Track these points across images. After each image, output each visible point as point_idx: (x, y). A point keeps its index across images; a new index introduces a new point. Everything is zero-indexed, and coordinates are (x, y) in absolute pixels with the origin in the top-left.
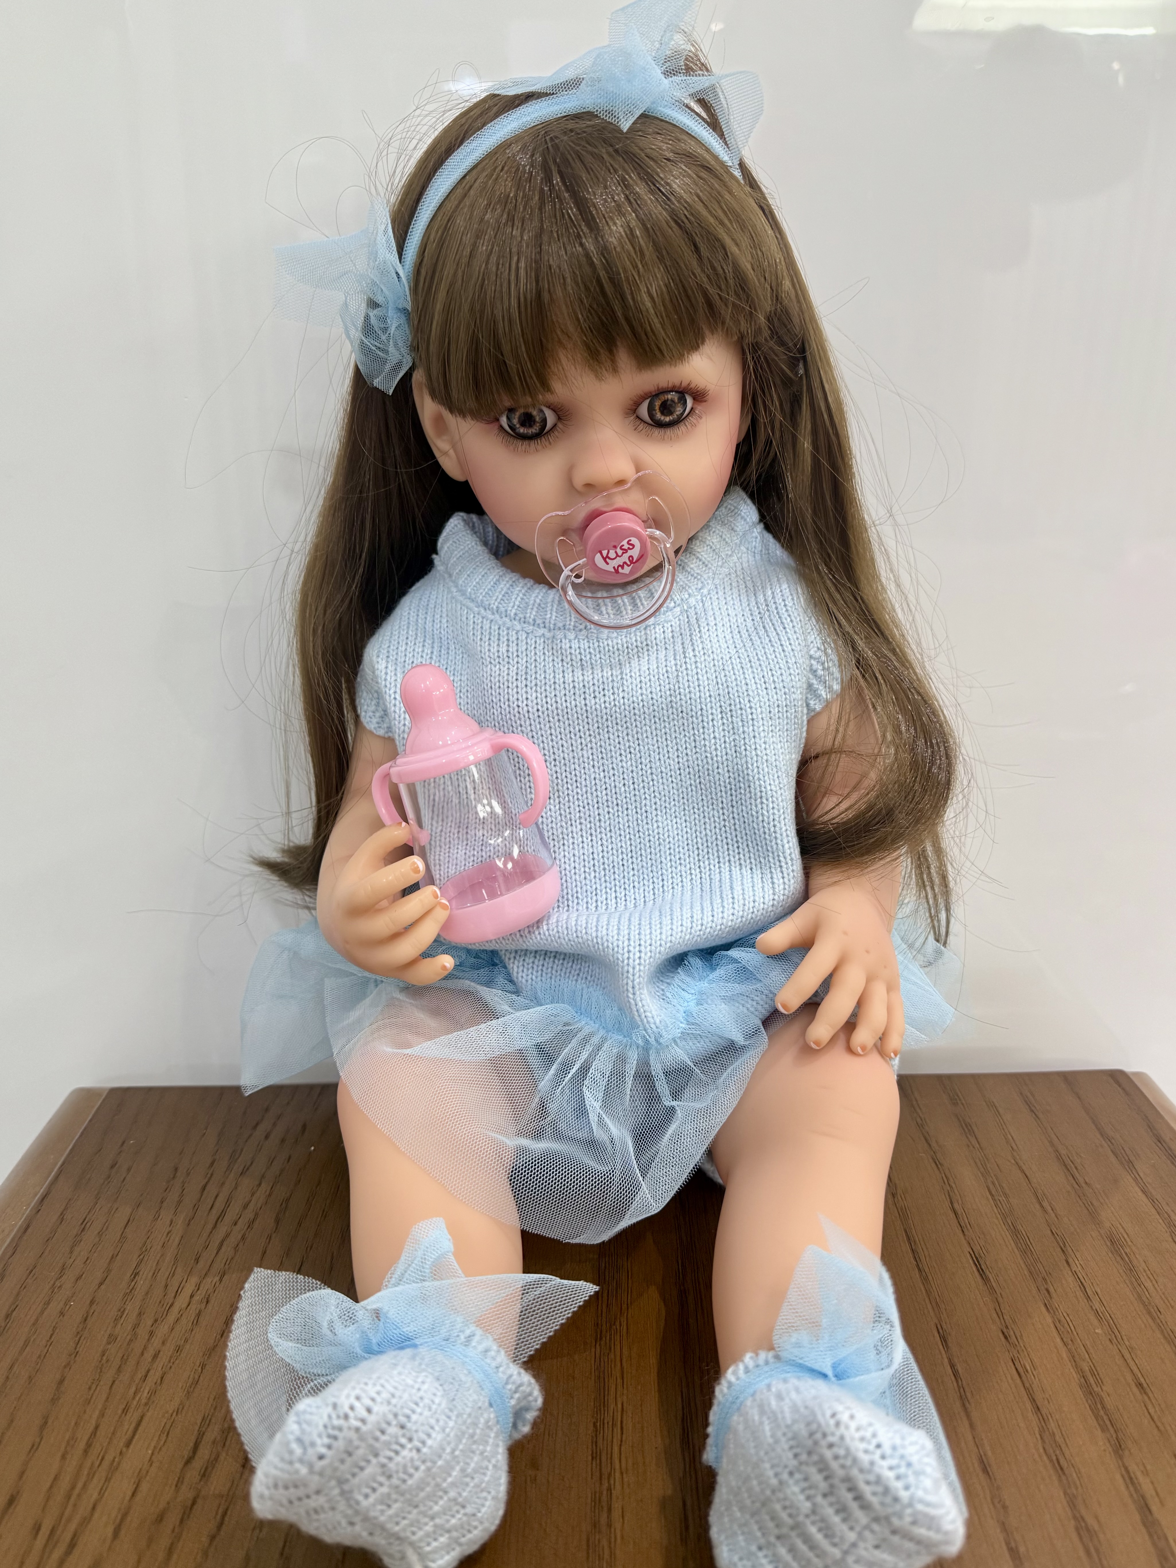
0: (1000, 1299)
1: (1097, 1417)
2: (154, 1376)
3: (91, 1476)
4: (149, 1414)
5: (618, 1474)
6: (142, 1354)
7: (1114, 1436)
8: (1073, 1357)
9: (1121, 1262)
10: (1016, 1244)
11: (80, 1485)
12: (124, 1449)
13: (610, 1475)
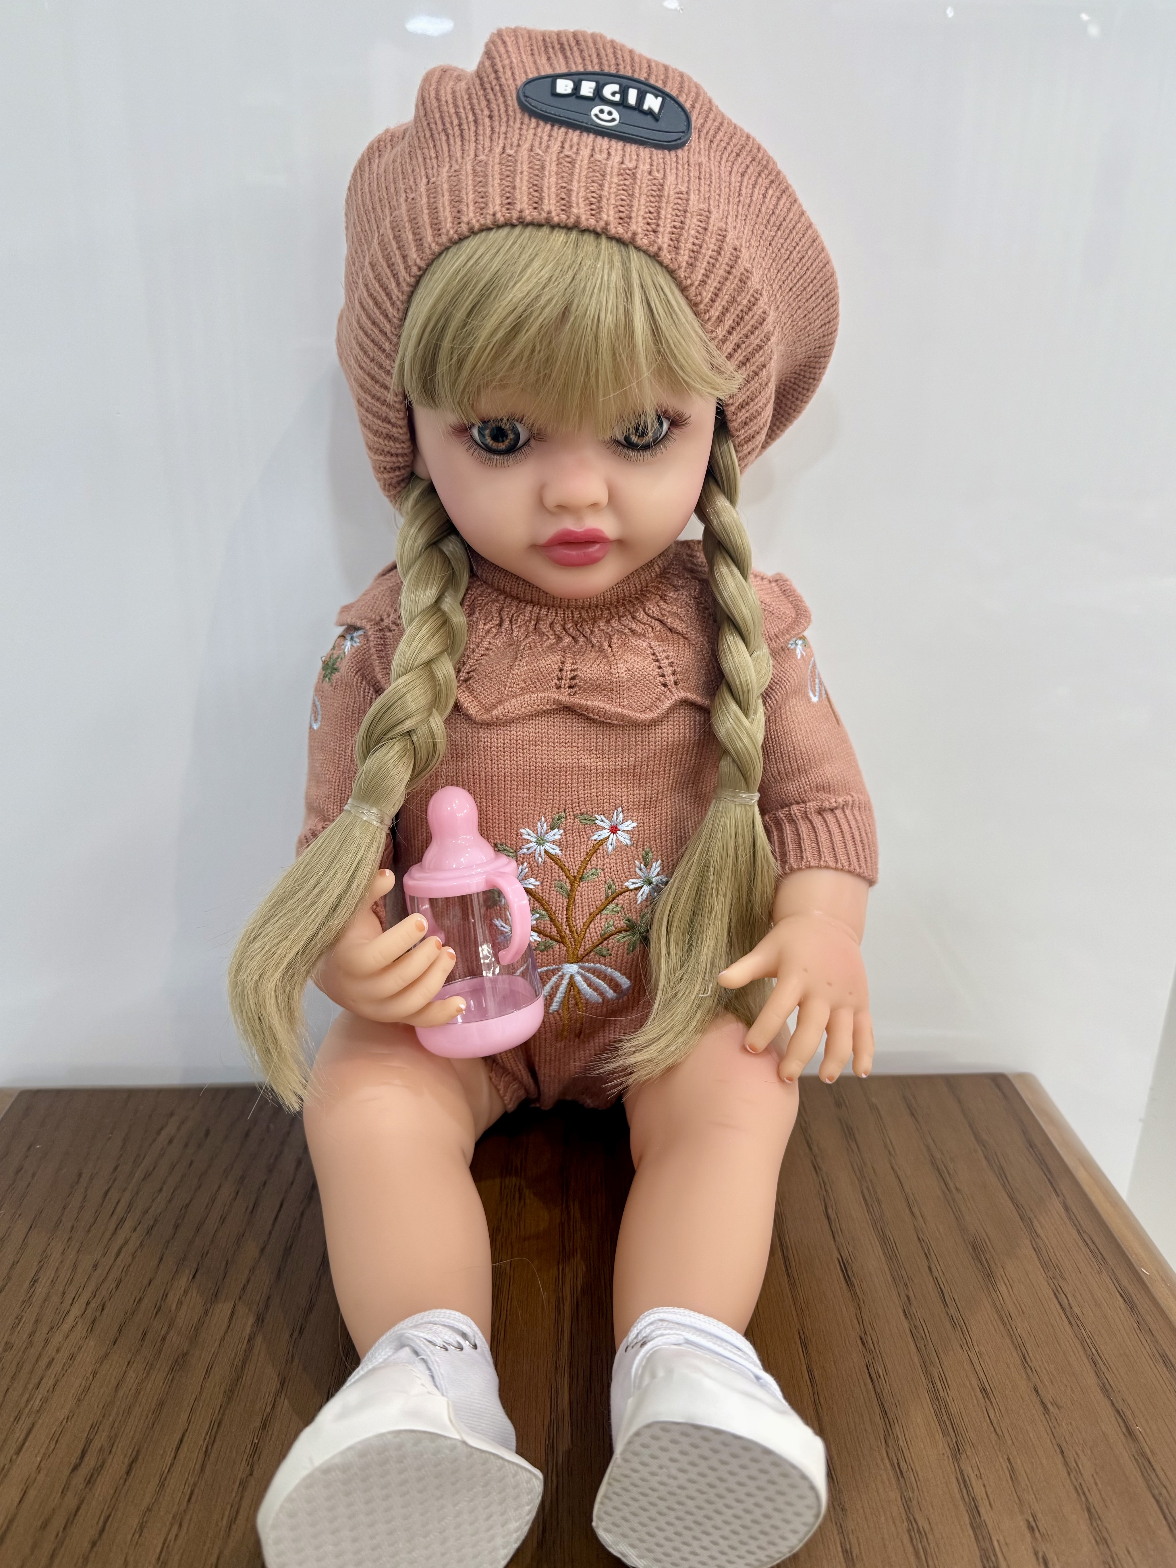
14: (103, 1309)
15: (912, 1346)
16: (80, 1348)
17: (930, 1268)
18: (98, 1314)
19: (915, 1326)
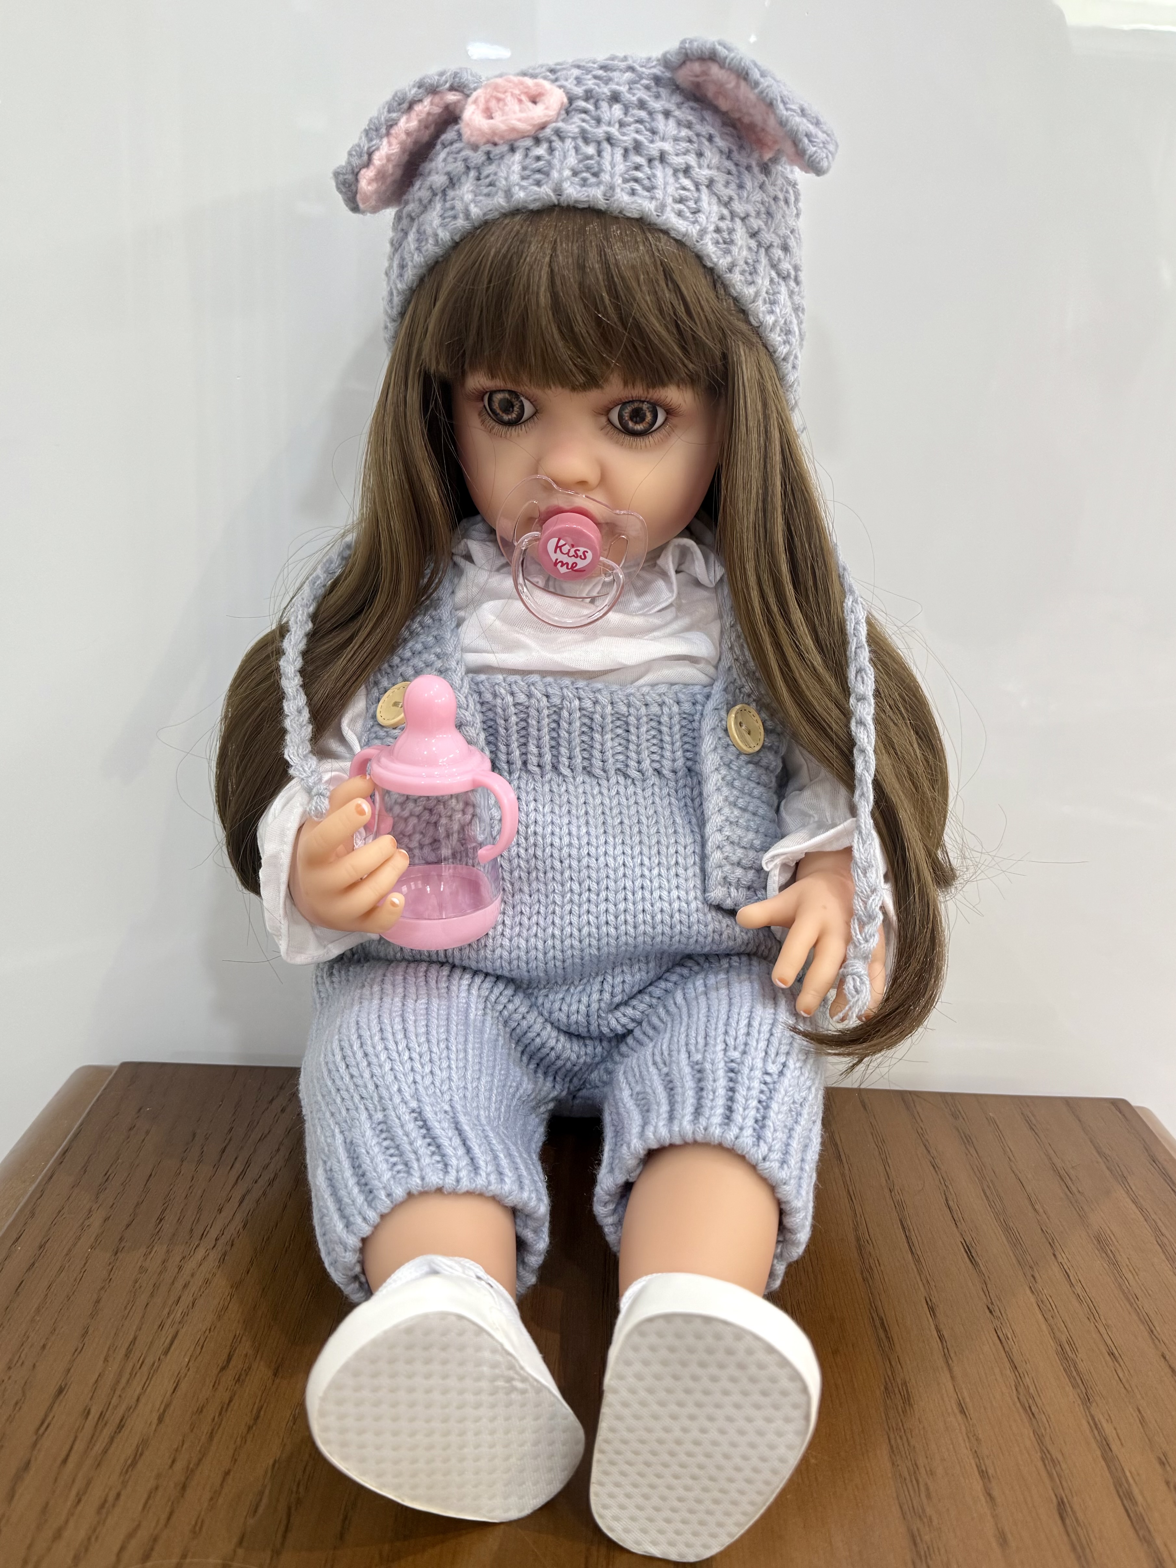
0: (987, 1280)
1: (1070, 1376)
2: (186, 1299)
3: (132, 1375)
4: (184, 1330)
6: (173, 1283)
7: (1084, 1391)
8: (1052, 1329)
9: (1107, 1259)
11: (124, 1381)
12: (162, 1357)
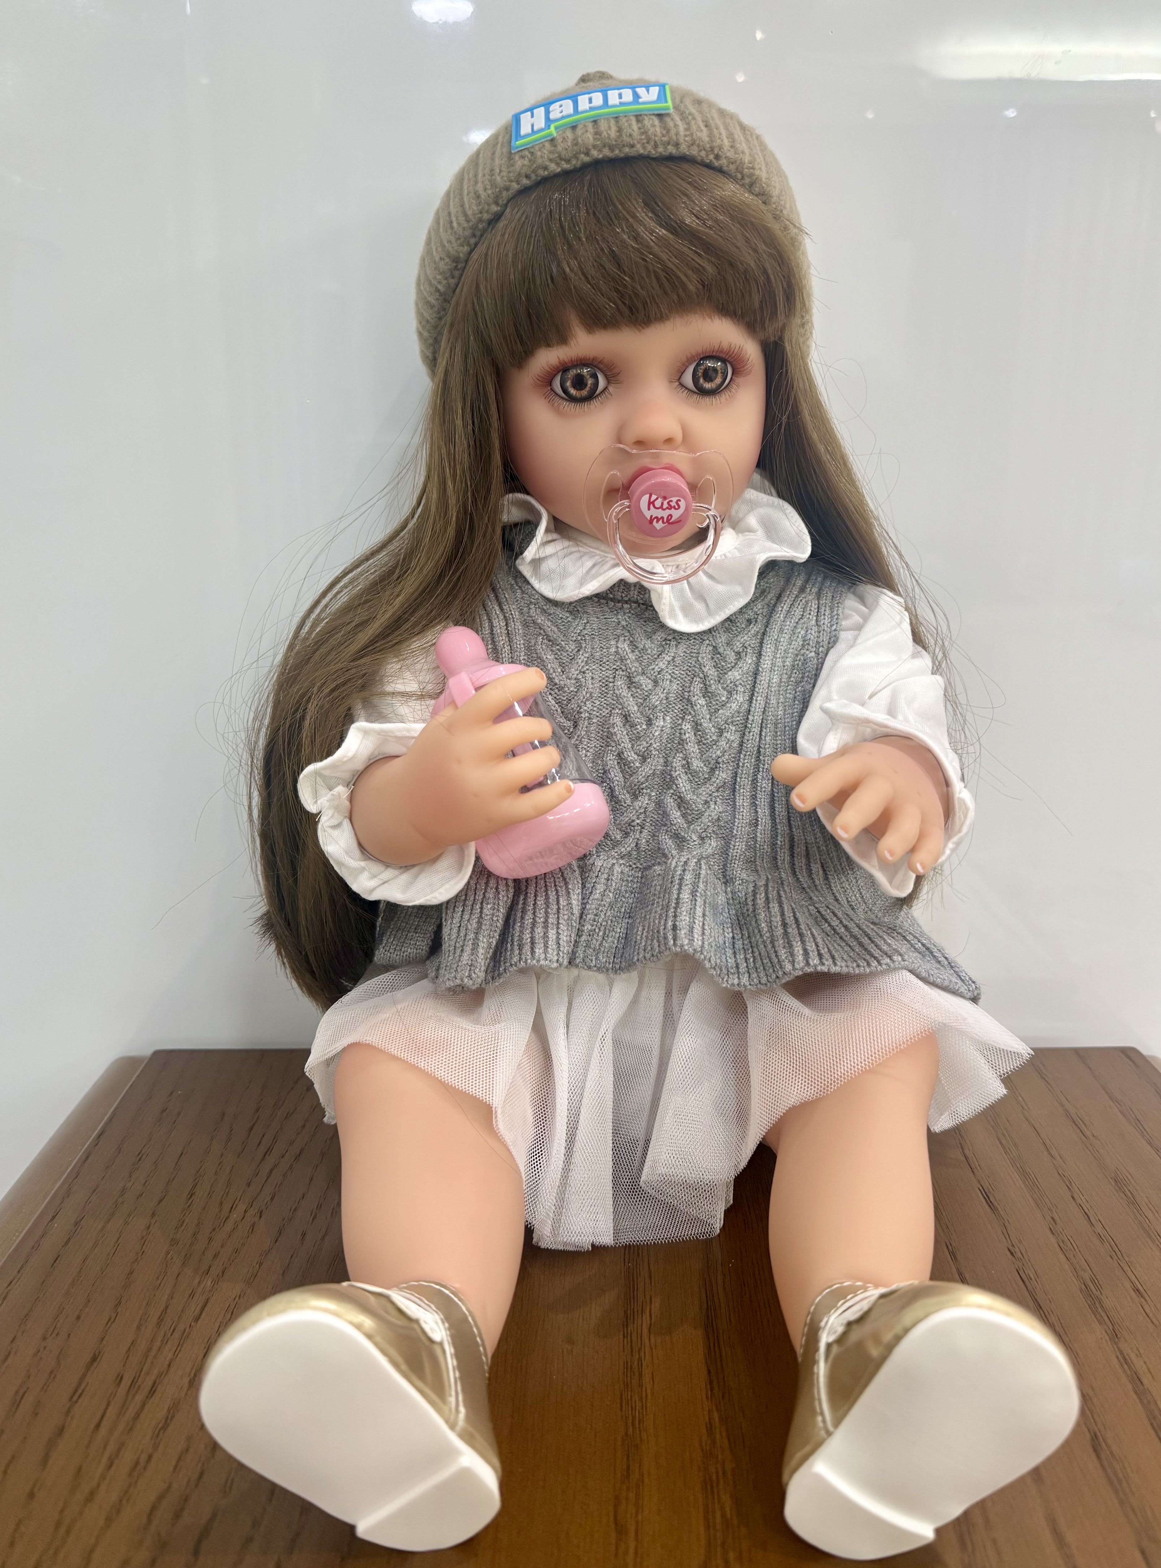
0: (1007, 1224)
1: (1095, 1313)
3: (164, 1341)
4: (213, 1299)
5: (647, 1349)
6: (203, 1253)
7: (1111, 1329)
8: (1073, 1267)
9: (1123, 1197)
10: (1024, 1183)
12: (193, 1324)
13: (640, 1350)
14: (260, 1217)
15: (1062, 1257)
16: (243, 1244)
17: (1073, 1198)
18: (257, 1219)
19: (1063, 1242)
